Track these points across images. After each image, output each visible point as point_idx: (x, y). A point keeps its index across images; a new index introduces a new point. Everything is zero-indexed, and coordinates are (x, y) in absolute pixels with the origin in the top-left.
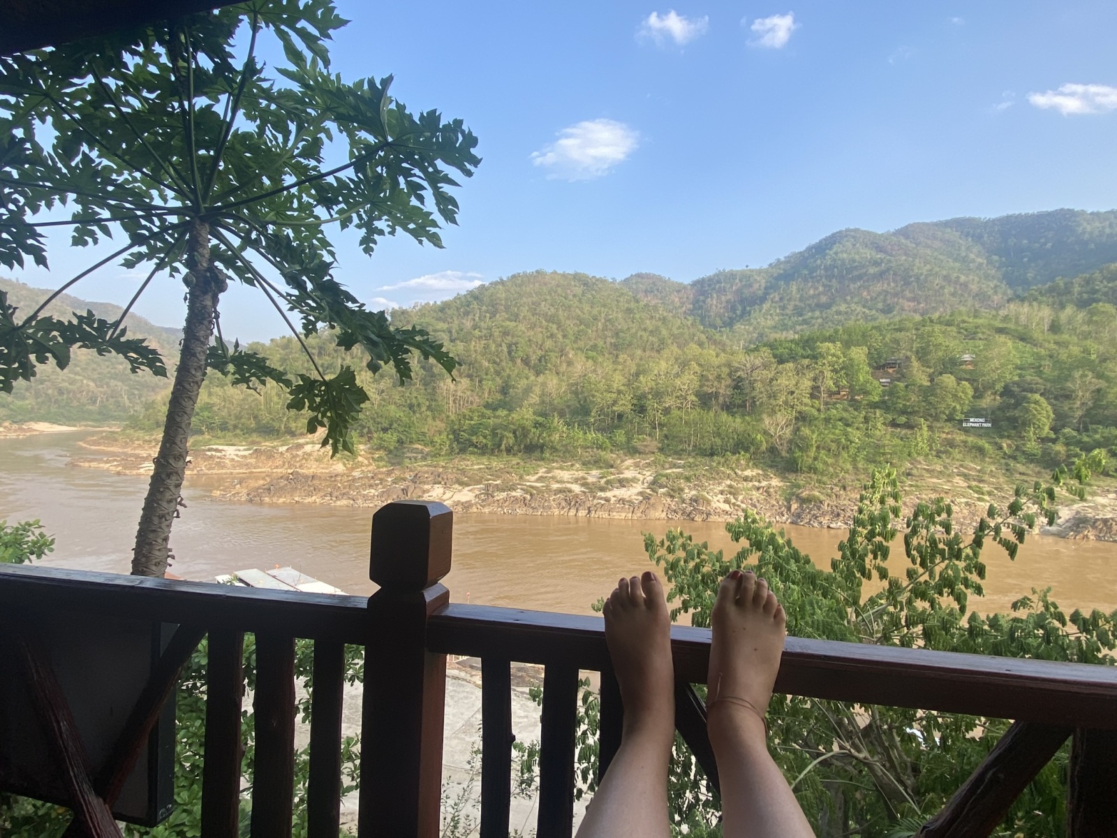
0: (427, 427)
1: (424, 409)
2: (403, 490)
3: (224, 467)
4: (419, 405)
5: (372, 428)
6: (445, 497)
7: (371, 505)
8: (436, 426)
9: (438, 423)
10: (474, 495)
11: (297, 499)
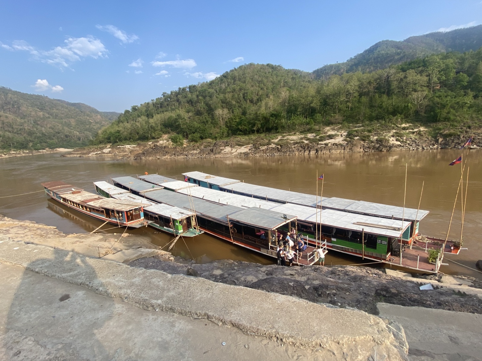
0: (212, 130)
2: (210, 150)
3: (125, 152)
4: (207, 122)
5: (188, 133)
6: (233, 151)
7: (195, 157)
9: (216, 129)
10: (248, 149)
11: (158, 157)
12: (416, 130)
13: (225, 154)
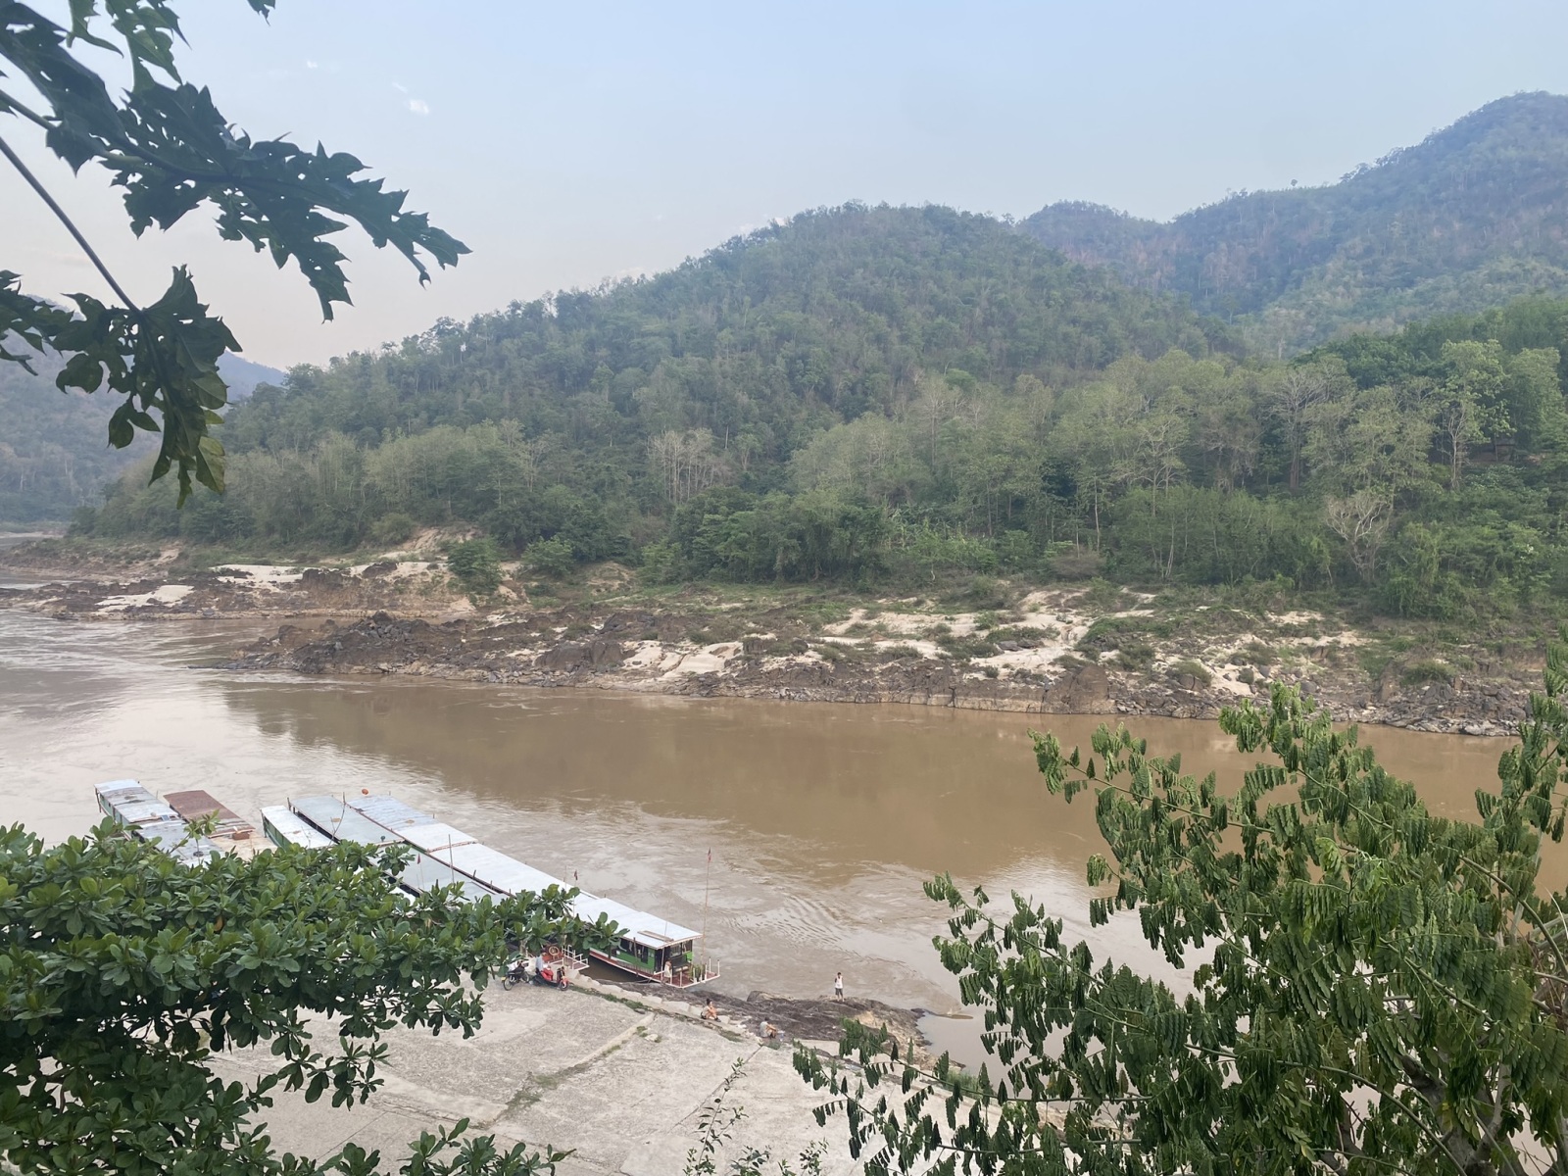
0: (629, 527)
1: (623, 491)
2: (584, 650)
5: (525, 531)
8: (647, 526)
9: (651, 518)
10: (723, 661)
12: (1324, 641)
13: (635, 673)
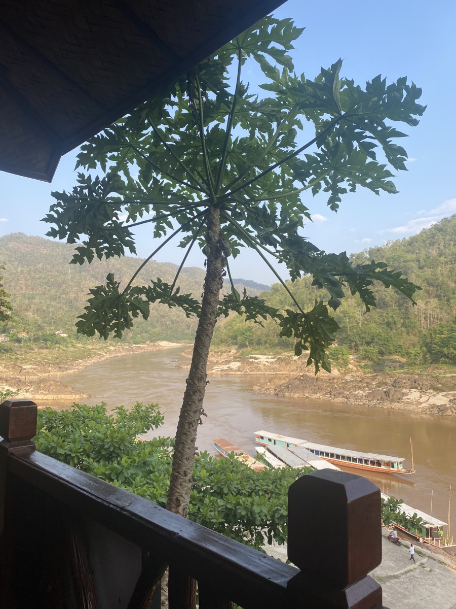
0: (402, 340)
1: (399, 325)
2: (385, 392)
4: (395, 323)
5: (359, 342)
6: (422, 400)
7: (361, 403)
8: (410, 340)
9: (412, 337)
10: (449, 400)
11: (307, 395)
13: (408, 403)
